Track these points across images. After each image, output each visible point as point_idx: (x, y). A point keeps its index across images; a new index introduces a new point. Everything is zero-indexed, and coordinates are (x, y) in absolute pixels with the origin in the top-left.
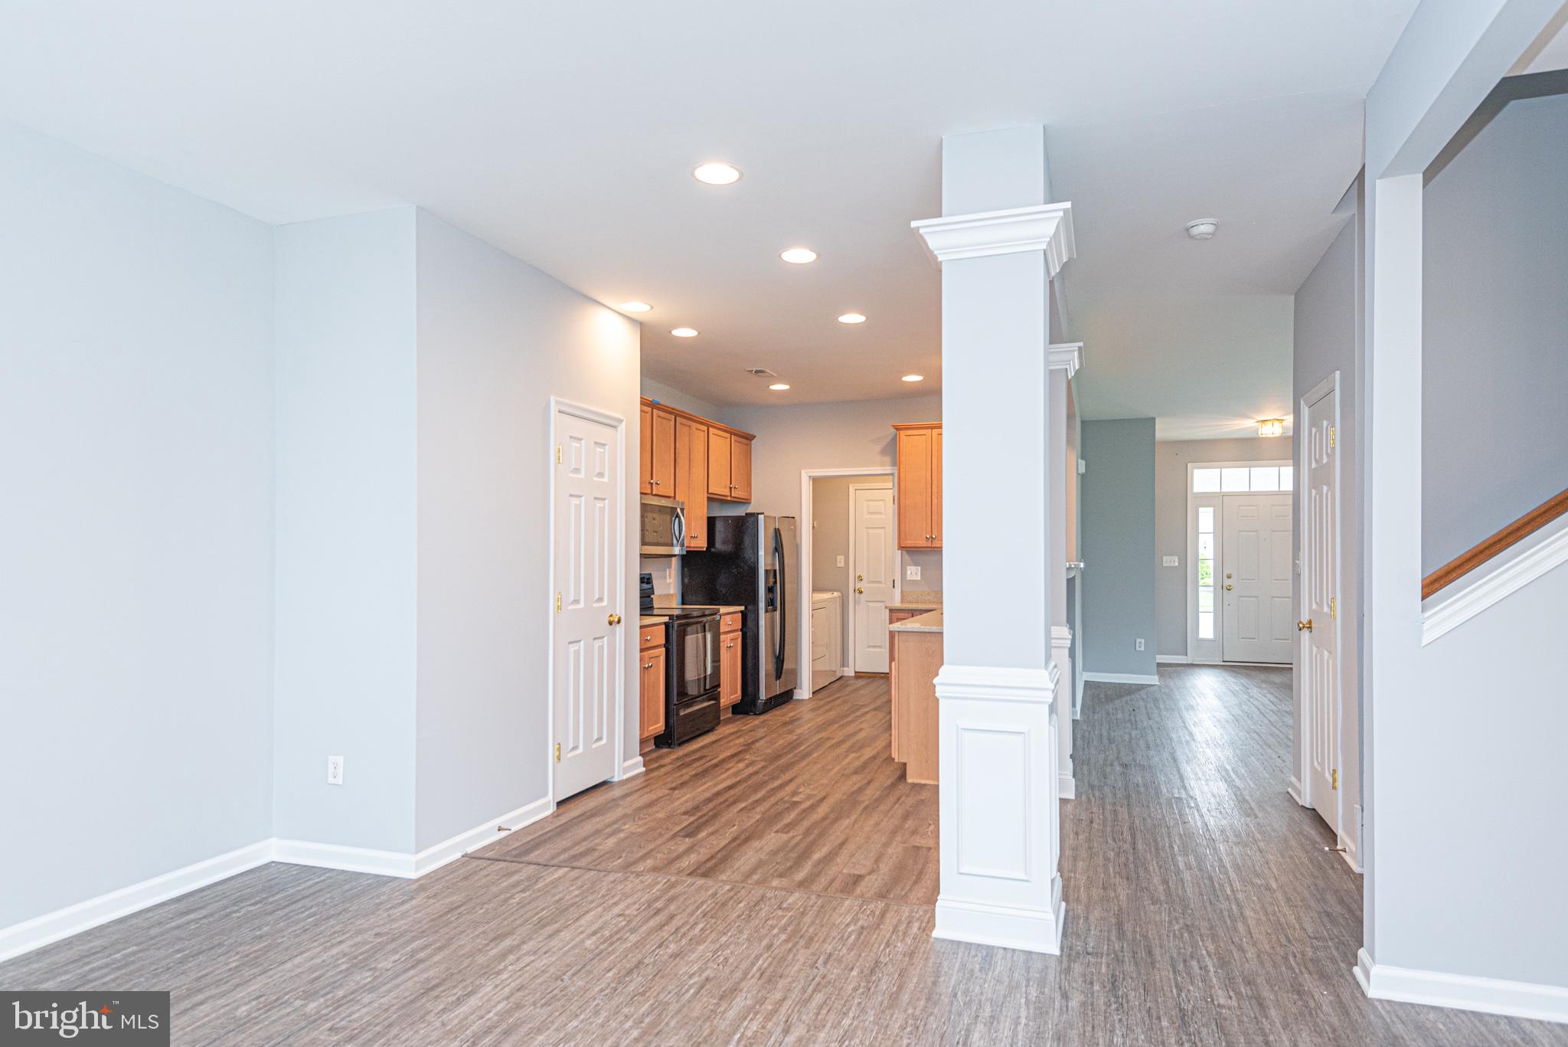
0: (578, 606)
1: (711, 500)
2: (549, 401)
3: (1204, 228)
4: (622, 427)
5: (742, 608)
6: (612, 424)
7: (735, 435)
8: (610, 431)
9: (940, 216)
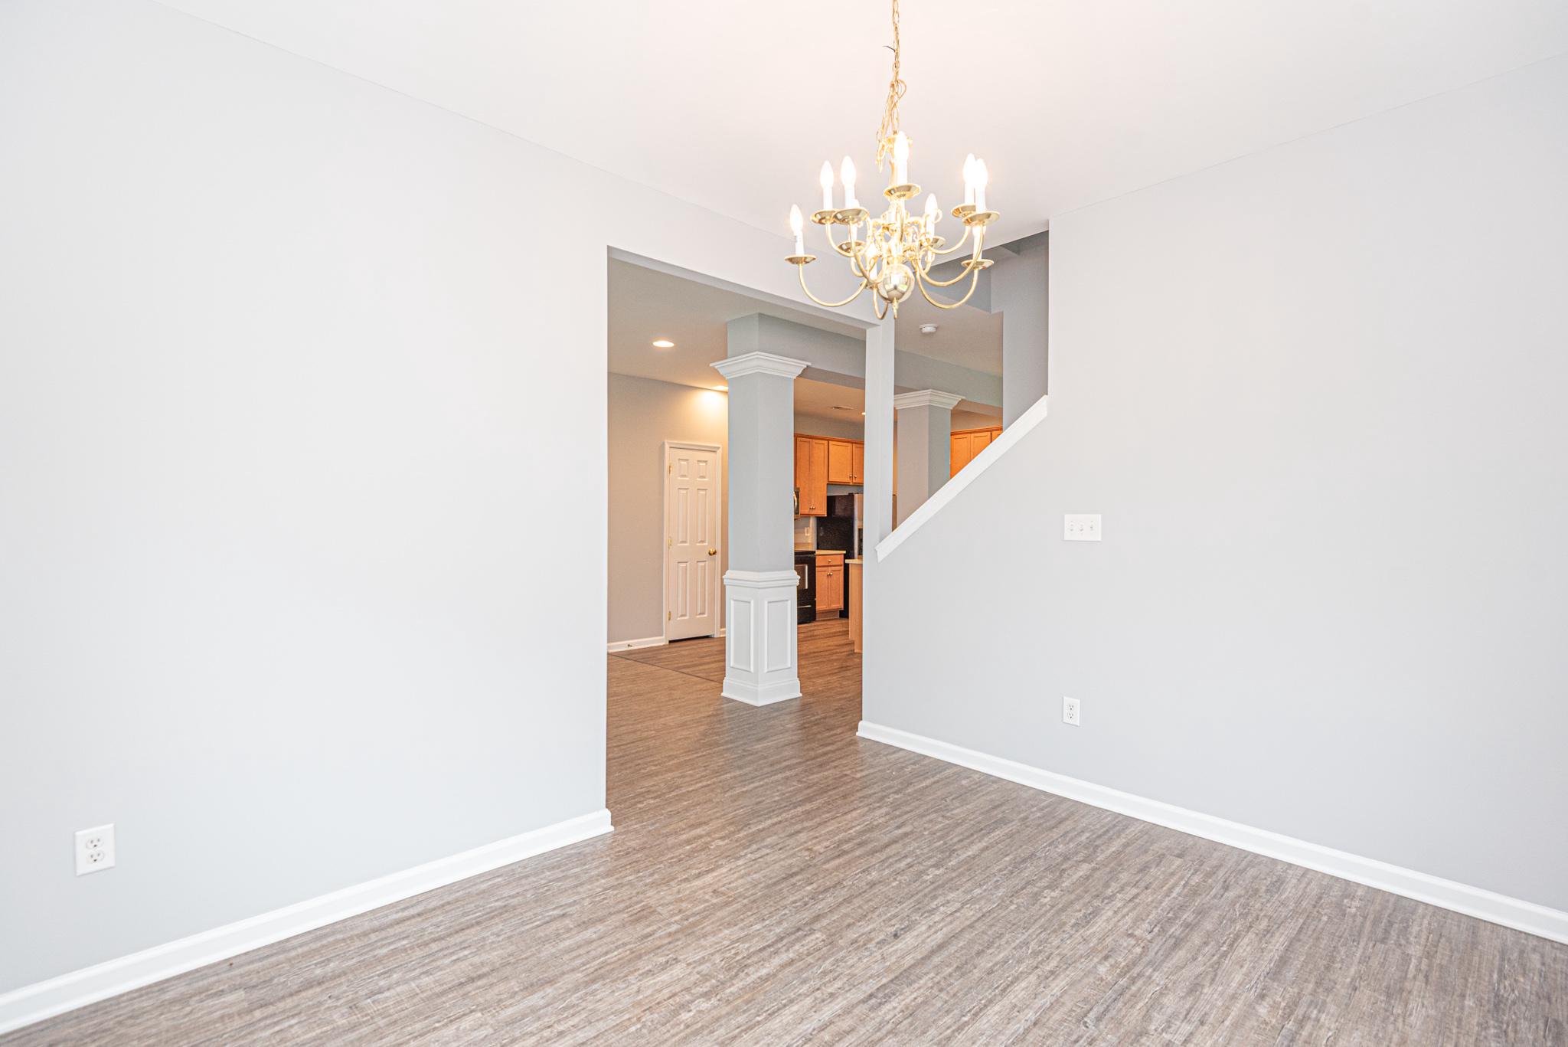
0: (686, 545)
1: (830, 484)
2: (664, 444)
3: (928, 328)
4: (720, 452)
5: (845, 552)
6: (713, 450)
7: (856, 443)
8: (712, 454)
9: (726, 358)
